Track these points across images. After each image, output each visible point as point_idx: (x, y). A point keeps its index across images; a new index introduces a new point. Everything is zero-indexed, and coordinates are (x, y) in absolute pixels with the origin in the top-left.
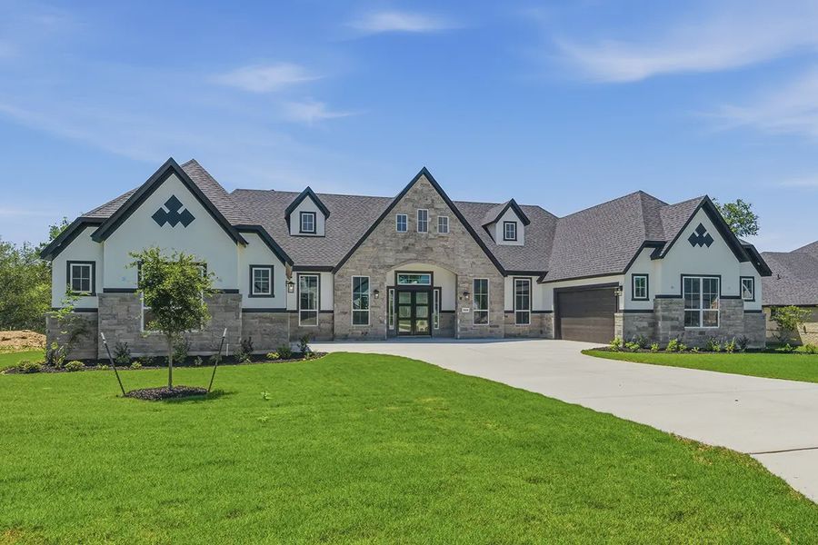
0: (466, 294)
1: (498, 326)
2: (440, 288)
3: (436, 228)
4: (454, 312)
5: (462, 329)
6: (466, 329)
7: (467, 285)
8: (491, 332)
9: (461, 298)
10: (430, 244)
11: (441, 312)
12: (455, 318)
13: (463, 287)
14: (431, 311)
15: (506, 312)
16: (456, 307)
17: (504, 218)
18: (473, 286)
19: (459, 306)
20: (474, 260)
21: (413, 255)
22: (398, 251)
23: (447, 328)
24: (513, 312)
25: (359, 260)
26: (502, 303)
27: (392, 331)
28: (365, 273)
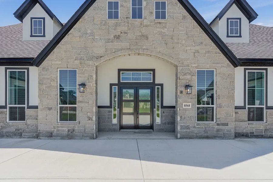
0: (187, 86)
1: (227, 124)
2: (162, 85)
3: (152, 13)
4: (174, 107)
5: (182, 127)
6: (188, 127)
7: (188, 77)
8: (218, 130)
9: (181, 92)
10: (144, 31)
11: (163, 107)
12: (175, 113)
13: (185, 79)
14: (153, 107)
15: (236, 108)
16: (176, 102)
17: (228, 15)
18: (195, 78)
19: (180, 101)
20: (197, 48)
21: (125, 45)
22: (108, 41)
23: (168, 123)
24: (243, 108)
25: (65, 52)
26: (232, 97)
27: (115, 125)
28: (73, 65)
